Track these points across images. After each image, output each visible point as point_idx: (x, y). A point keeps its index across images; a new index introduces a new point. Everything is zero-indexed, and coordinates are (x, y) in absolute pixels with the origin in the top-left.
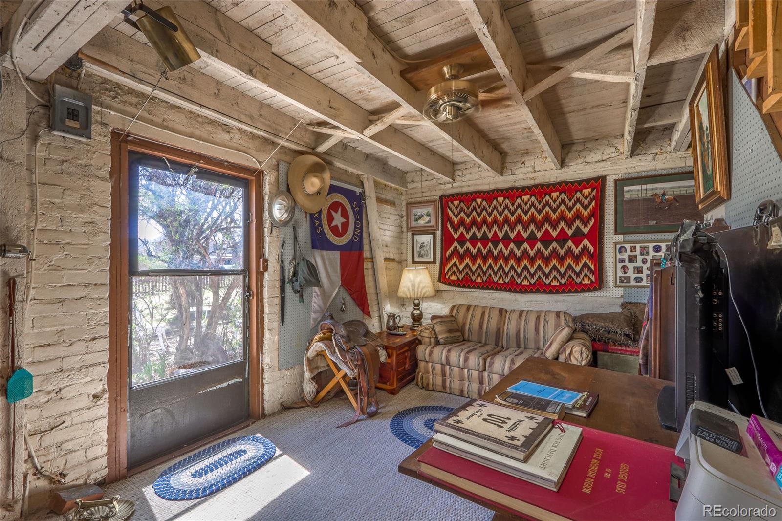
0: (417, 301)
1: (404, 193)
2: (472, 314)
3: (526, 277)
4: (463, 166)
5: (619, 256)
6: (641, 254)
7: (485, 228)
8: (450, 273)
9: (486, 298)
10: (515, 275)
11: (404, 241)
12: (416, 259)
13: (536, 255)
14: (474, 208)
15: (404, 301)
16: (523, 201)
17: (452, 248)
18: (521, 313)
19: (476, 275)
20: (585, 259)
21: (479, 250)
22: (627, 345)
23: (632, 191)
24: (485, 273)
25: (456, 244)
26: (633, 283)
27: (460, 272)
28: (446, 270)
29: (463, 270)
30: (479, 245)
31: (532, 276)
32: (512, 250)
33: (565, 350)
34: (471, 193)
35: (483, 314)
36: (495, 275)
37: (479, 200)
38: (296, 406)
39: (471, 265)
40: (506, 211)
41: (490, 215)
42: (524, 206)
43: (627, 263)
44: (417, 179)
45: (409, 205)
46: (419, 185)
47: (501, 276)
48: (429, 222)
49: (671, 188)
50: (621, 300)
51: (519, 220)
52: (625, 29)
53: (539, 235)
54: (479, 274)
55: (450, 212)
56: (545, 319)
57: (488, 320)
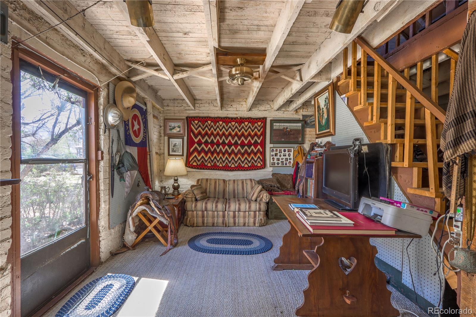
0: (176, 178)
1: (162, 112)
2: (210, 183)
3: (233, 163)
4: (200, 102)
5: (272, 153)
6: (279, 153)
7: (212, 137)
8: (193, 161)
9: (212, 174)
10: (228, 162)
11: (162, 142)
12: (171, 153)
13: (238, 152)
14: (207, 126)
15: (162, 179)
16: (232, 125)
17: (194, 147)
18: (234, 181)
19: (208, 162)
20: (259, 155)
21: (209, 149)
22: (278, 191)
23: (277, 126)
24: (212, 161)
25: (196, 145)
26: (276, 165)
27: (199, 161)
28: (190, 160)
29: (200, 159)
30: (209, 146)
31: (236, 162)
32: (226, 149)
33: (260, 196)
34: (205, 117)
35: (216, 182)
36: (218, 162)
37: (209, 122)
38: (121, 252)
39: (205, 157)
40: (224, 129)
41: (215, 130)
42: (232, 127)
43: (274, 157)
44: (170, 104)
45: (165, 120)
46: (172, 108)
47: (221, 162)
48: (180, 131)
49: (290, 126)
50: (272, 173)
51: (230, 134)
52: (302, 64)
53: (239, 142)
54: (209, 162)
55: (193, 127)
56: (246, 183)
57: (219, 186)
